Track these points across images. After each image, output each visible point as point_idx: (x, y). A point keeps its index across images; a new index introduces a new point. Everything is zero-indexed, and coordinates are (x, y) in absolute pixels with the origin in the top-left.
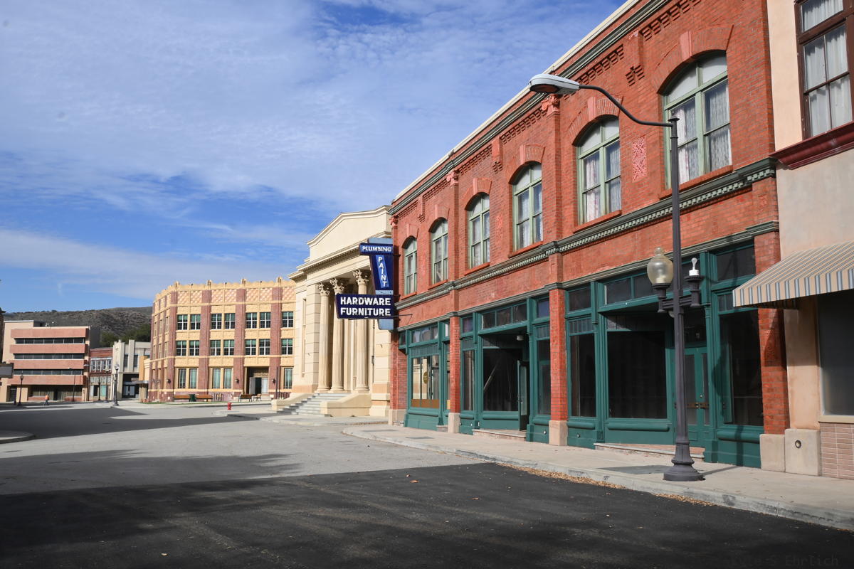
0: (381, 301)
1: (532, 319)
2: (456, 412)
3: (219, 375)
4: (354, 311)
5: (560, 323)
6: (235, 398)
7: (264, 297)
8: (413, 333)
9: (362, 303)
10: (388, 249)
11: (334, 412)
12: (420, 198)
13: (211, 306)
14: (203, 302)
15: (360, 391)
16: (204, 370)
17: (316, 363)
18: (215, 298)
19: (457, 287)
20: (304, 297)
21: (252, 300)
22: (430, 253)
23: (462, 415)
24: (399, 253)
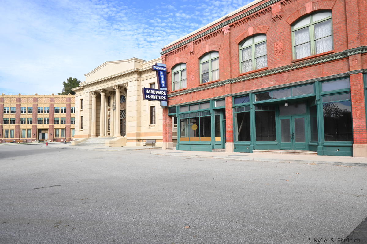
0: (162, 93)
1: (319, 93)
3: (25, 132)
4: (151, 97)
6: (33, 141)
7: (46, 101)
9: (155, 93)
10: (164, 69)
11: (112, 145)
13: (20, 104)
14: (17, 102)
16: (18, 130)
17: (90, 125)
18: (22, 101)
19: (232, 82)
20: (81, 98)
21: (40, 102)
22: (199, 69)
23: (236, 144)
24: (169, 71)
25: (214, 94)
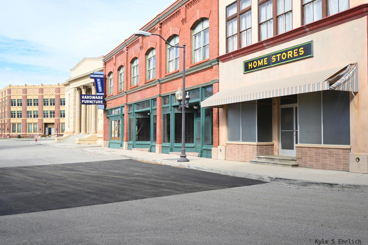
0: (99, 98)
1: (151, 107)
2: (126, 142)
5: (160, 109)
6: (39, 137)
7: (51, 92)
8: (112, 110)
10: (102, 76)
12: (114, 56)
13: (27, 96)
14: (23, 94)
15: (93, 134)
18: (29, 92)
19: (127, 93)
20: (69, 93)
21: (46, 93)
22: (118, 79)
24: (107, 78)
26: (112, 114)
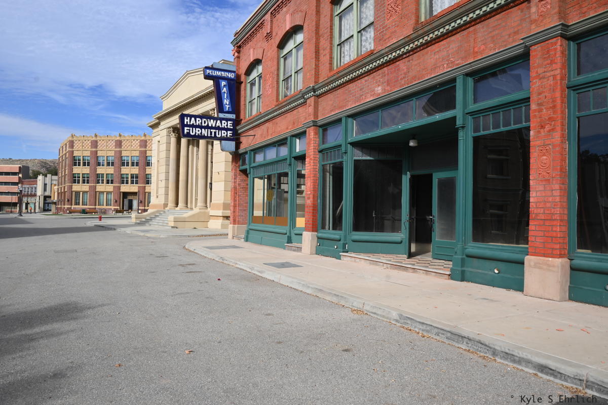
0: (224, 124)
1: (465, 107)
2: (313, 231)
3: (103, 196)
4: (198, 131)
6: (114, 212)
7: (134, 146)
8: (256, 152)
9: (206, 124)
10: (231, 75)
11: (179, 224)
12: (267, 16)
13: (97, 151)
14: (91, 148)
15: (200, 209)
16: (93, 193)
17: (167, 187)
18: (100, 146)
19: (319, 92)
20: (158, 140)
21: (126, 147)
22: (278, 69)
23: (320, 235)
24: (242, 81)
25: (294, 124)
26: (254, 162)
